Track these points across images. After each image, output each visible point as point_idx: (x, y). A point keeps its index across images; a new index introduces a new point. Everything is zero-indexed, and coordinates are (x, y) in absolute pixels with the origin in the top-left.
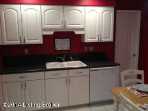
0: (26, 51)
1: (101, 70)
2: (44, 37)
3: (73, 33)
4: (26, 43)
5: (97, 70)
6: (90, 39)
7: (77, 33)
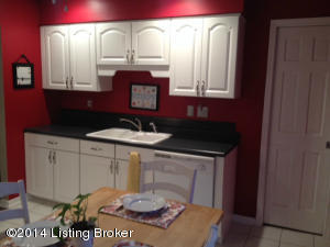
0: (89, 103)
1: (176, 157)
2: (102, 79)
3: (148, 74)
4: (75, 89)
5: (169, 157)
6: (179, 88)
7: (155, 74)
